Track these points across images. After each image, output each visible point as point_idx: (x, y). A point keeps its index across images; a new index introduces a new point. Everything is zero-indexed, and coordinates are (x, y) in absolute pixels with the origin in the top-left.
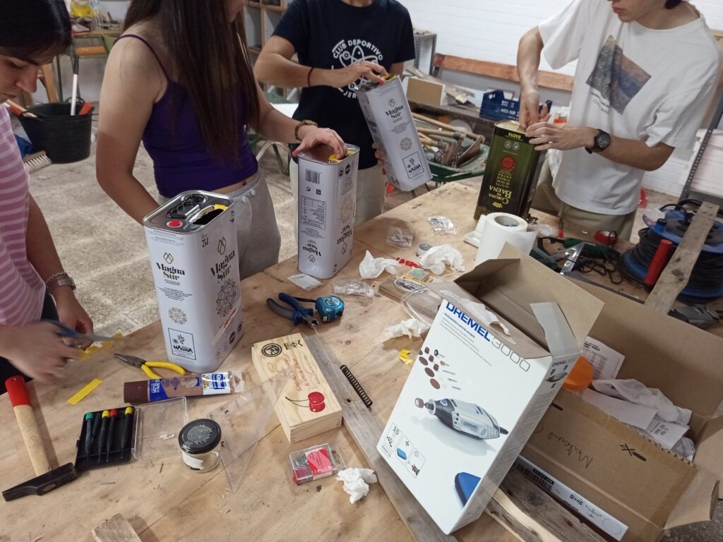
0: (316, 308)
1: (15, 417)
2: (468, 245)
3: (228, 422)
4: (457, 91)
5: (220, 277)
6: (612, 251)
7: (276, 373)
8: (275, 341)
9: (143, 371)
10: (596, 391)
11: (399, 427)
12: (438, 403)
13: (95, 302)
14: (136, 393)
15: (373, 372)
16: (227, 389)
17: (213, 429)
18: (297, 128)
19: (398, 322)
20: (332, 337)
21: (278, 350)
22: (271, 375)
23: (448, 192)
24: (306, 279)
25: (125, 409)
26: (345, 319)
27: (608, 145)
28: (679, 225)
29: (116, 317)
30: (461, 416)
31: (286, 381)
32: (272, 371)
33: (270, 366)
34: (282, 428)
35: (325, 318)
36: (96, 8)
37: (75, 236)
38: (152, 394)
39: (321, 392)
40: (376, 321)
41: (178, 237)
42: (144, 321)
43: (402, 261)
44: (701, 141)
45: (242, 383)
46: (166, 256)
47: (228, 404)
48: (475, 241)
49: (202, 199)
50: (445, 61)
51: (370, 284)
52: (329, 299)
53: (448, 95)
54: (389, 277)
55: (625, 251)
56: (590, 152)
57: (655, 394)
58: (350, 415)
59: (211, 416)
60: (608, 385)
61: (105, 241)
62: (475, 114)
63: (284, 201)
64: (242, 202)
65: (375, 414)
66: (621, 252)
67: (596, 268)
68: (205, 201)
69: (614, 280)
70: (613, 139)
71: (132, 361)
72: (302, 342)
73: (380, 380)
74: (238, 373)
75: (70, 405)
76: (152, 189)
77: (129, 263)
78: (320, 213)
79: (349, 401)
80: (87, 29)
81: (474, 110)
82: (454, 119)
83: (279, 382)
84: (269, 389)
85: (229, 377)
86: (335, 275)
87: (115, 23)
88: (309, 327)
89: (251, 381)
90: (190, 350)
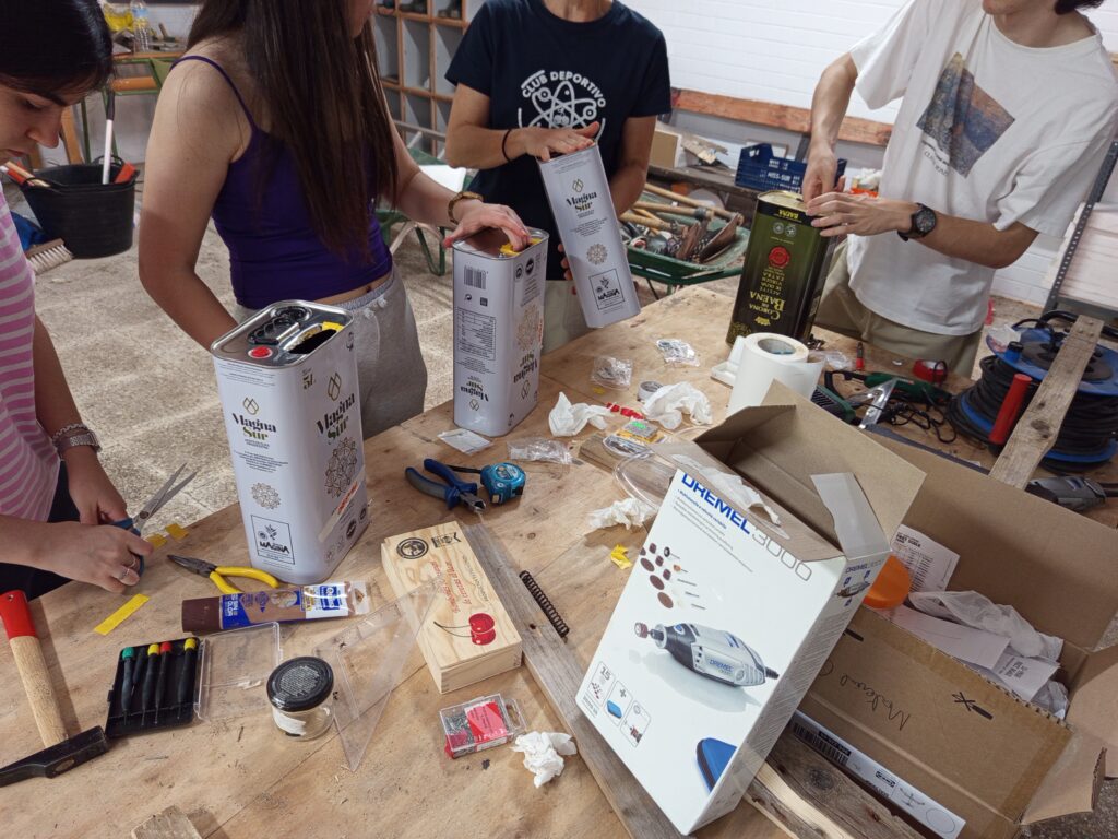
0: (482, 482)
1: (12, 654)
2: (716, 384)
3: (344, 661)
4: (700, 144)
5: (331, 435)
6: (940, 392)
7: (419, 584)
8: (418, 534)
9: (212, 582)
10: (916, 609)
11: (610, 668)
12: (670, 630)
13: (140, 473)
14: (203, 617)
15: (569, 582)
16: (343, 610)
17: (321, 673)
18: (452, 204)
19: (609, 503)
20: (507, 526)
21: (422, 548)
22: (411, 587)
23: (686, 301)
24: (470, 435)
25: (183, 641)
26: (527, 498)
27: (933, 228)
28: (1043, 351)
30: (707, 650)
31: (434, 597)
32: (414, 582)
33: (410, 573)
34: (428, 670)
35: (496, 498)
37: (109, 371)
38: (225, 618)
39: (490, 613)
40: (575, 502)
41: (266, 374)
42: (215, 502)
43: (616, 409)
45: (366, 599)
46: (247, 403)
47: (344, 632)
48: (728, 377)
49: (304, 314)
50: (683, 99)
51: (566, 444)
52: (502, 469)
53: (686, 150)
54: (595, 434)
55: (959, 391)
56: (906, 239)
57: (1005, 613)
58: (534, 649)
59: (318, 651)
60: (934, 600)
62: (728, 180)
63: (433, 315)
64: (364, 317)
65: (574, 648)
66: (954, 393)
67: (914, 418)
68: (307, 317)
69: (942, 437)
70: (941, 219)
71: (194, 567)
72: (460, 535)
73: (582, 595)
74: (360, 584)
75: (98, 636)
76: (227, 298)
77: (191, 413)
78: (486, 334)
79: (533, 627)
80: (129, 51)
81: (727, 173)
82: (697, 188)
83: (424, 598)
84: (409, 609)
85: (346, 591)
86: (511, 431)
87: (172, 40)
88: (471, 512)
89: (381, 597)
90: (286, 548)
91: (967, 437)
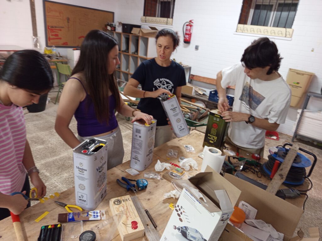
0: (136, 184)
1: (13, 227)
2: (199, 158)
3: (98, 232)
4: (199, 89)
5: (100, 172)
6: (258, 163)
7: (119, 212)
8: (119, 198)
9: (65, 209)
10: (247, 224)
11: (167, 237)
12: (182, 228)
13: (42, 174)
14: (63, 218)
15: (158, 213)
16: (99, 218)
17: (93, 235)
18: (133, 112)
19: (169, 191)
20: (142, 196)
21: (120, 202)
22: (117, 213)
23: (193, 134)
24: (133, 171)
25: (57, 225)
26: (148, 189)
27: (254, 121)
28: (283, 154)
29: (51, 181)
30: (190, 233)
31: (123, 216)
32: (117, 211)
33: (117, 209)
34: (120, 236)
35: (140, 189)
36: (54, 51)
37: (36, 145)
38: (69, 219)
39: (136, 221)
40: (161, 191)
41: (86, 157)
43: (173, 164)
44: (300, 114)
45: (105, 215)
46: (80, 164)
47: (99, 224)
48: (202, 156)
49: (95, 141)
50: (195, 77)
51: (159, 174)
52: (142, 180)
53: (195, 91)
54: (167, 171)
55: (264, 163)
56: (247, 123)
57: (269, 226)
58: (148, 231)
59: (92, 229)
61: (49, 147)
62: (206, 99)
63: (126, 132)
64: (110, 139)
65: (158, 231)
66: (262, 163)
67: (251, 170)
68: (96, 142)
69: (259, 176)
70: (256, 119)
71: (61, 204)
72: (130, 199)
73: (161, 217)
74: (103, 211)
75: (36, 222)
78: (140, 145)
79: (148, 225)
80: (50, 59)
81: (206, 97)
82: (198, 100)
83: (120, 216)
84: (116, 219)
85: (100, 213)
86: (145, 169)
87: (61, 57)
88: (133, 192)
89: (109, 215)
90: (85, 201)
91: (265, 176)
